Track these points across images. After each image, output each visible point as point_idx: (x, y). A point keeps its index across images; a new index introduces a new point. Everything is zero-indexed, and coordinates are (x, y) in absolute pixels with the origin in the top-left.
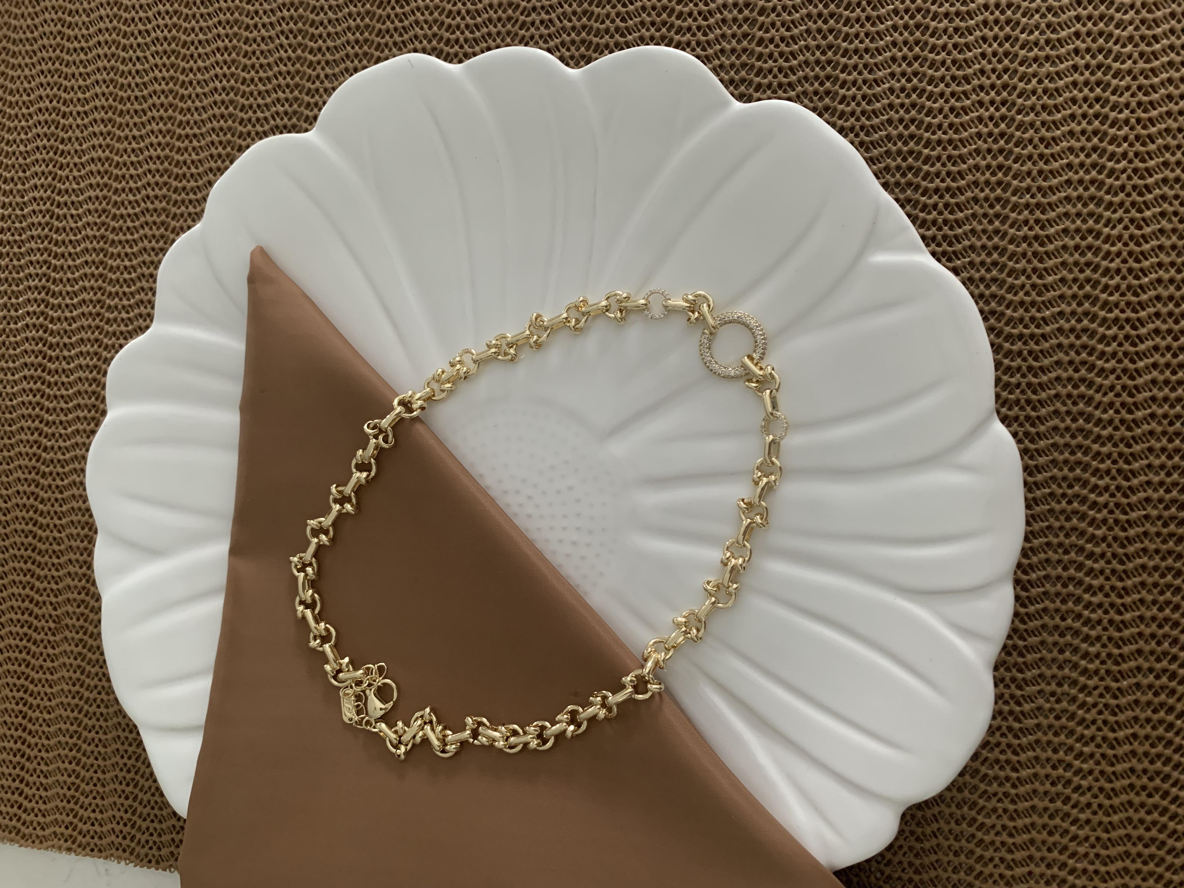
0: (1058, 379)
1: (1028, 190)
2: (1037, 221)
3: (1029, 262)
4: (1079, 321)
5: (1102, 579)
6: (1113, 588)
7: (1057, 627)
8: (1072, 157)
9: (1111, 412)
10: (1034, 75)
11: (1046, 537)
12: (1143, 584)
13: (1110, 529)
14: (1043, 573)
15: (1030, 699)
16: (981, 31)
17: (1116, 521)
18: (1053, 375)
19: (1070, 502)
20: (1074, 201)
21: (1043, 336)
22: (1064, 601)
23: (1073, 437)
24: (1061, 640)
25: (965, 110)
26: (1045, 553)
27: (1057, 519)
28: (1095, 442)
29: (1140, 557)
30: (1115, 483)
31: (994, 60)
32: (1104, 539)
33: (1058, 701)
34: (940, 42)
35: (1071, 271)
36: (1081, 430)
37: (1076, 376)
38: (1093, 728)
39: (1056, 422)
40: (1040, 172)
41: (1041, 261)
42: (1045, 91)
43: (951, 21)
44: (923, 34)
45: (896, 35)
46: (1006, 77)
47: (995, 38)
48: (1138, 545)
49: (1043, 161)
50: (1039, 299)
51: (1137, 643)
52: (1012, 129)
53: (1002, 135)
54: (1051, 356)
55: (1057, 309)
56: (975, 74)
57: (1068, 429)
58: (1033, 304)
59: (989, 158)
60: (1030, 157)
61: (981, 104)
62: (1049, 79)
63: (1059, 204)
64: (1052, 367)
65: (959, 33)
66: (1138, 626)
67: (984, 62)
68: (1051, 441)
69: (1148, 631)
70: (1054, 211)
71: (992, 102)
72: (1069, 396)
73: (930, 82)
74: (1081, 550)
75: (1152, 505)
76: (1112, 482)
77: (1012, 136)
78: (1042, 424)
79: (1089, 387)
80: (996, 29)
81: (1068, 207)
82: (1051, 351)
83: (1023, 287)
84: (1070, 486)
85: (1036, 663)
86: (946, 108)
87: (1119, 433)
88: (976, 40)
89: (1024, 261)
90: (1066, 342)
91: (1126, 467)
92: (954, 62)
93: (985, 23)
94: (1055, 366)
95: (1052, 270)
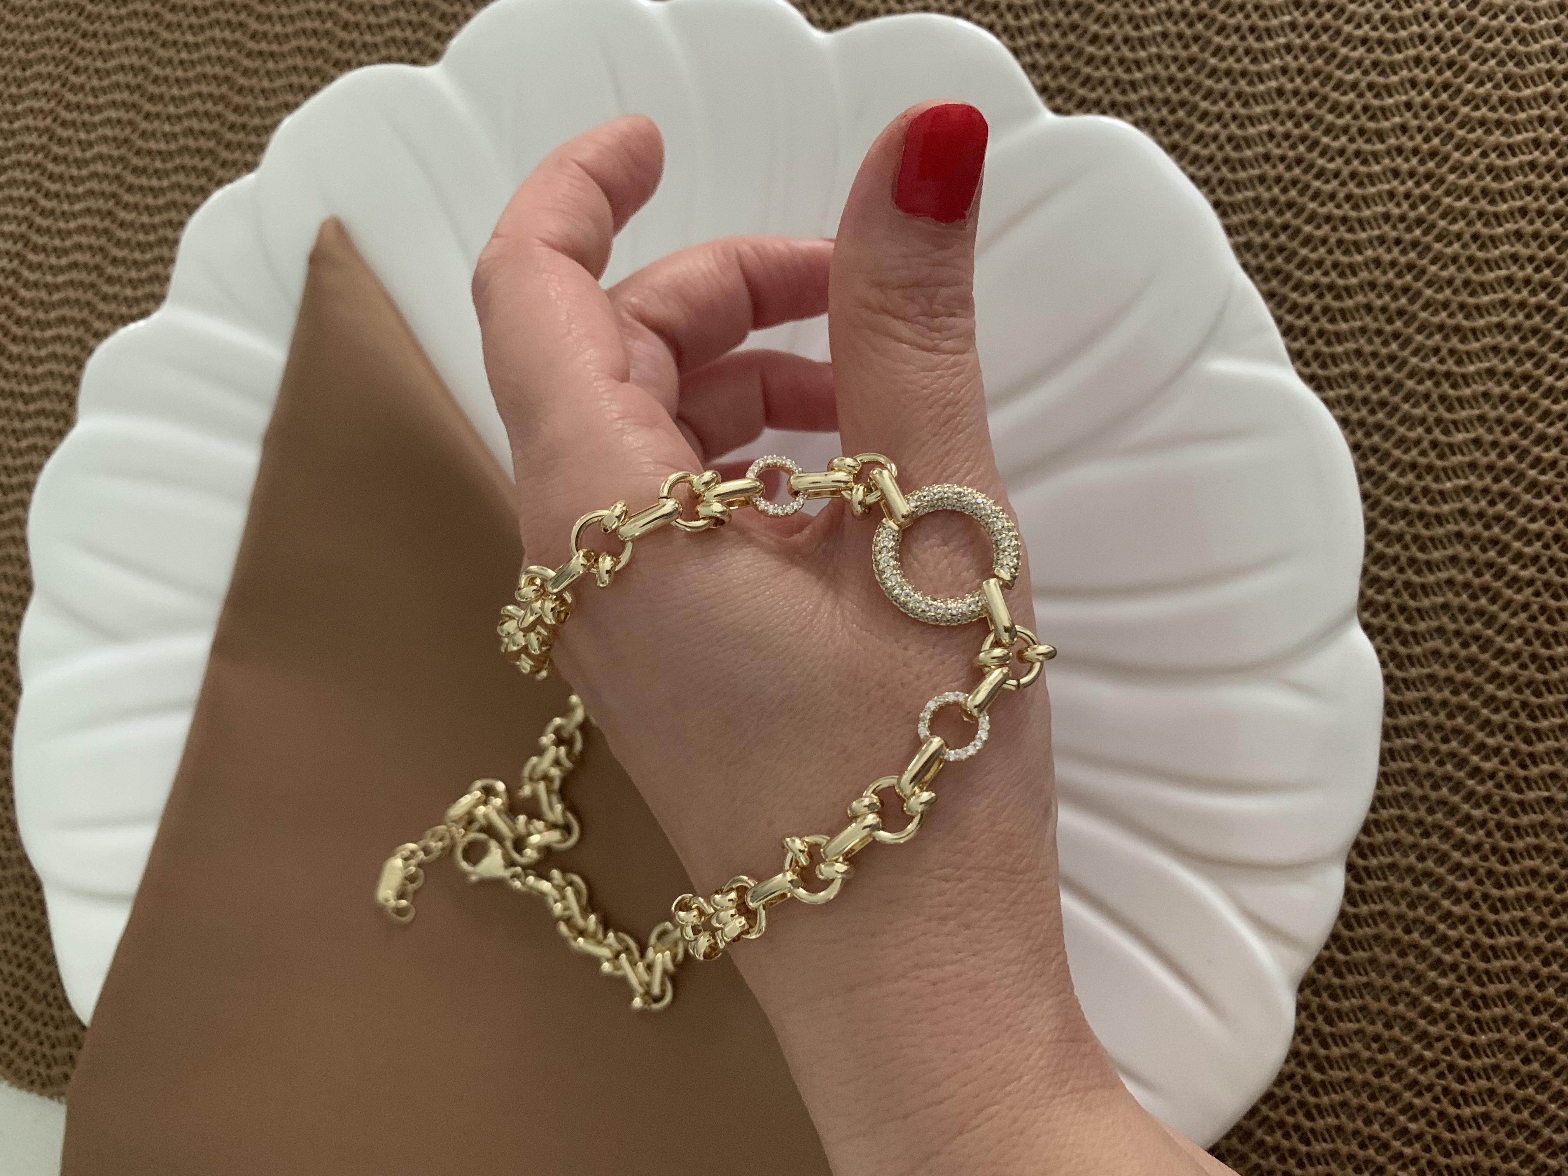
0: (1450, 582)
1: (1445, 305)
2: (1452, 352)
3: (1432, 407)
4: (1492, 503)
5: (1471, 881)
6: (1486, 897)
7: (1396, 941)
8: (1514, 268)
9: (1519, 641)
10: (1477, 145)
11: (1400, 808)
12: (1530, 897)
13: (1494, 810)
14: (1388, 860)
15: (1342, 1039)
16: (1410, 70)
17: (1505, 801)
18: (1444, 575)
19: (1441, 763)
20: (1509, 330)
21: (1438, 517)
22: (1412, 906)
23: (1460, 669)
24: (1400, 962)
25: (1372, 179)
26: (1395, 831)
27: (1420, 785)
28: (1490, 680)
29: (1531, 858)
30: (1511, 744)
31: (1424, 114)
32: (1483, 823)
33: (1383, 1050)
34: (1350, 77)
35: (1490, 430)
36: (1472, 660)
37: (1477, 581)
38: (1428, 1097)
39: (1437, 643)
40: (1467, 283)
41: (1450, 409)
42: (1490, 169)
43: (1370, 50)
44: (1327, 62)
45: (1289, 58)
46: (1436, 141)
47: (1429, 84)
48: (1531, 840)
49: (1473, 267)
50: (1439, 463)
51: (1509, 981)
52: (1434, 216)
53: (1420, 221)
54: (1445, 548)
55: (1463, 482)
56: (1393, 130)
57: (1453, 656)
58: (1430, 468)
59: (1396, 251)
60: (1455, 259)
61: (1396, 173)
62: (1497, 152)
63: (1487, 333)
64: (1444, 563)
65: (1379, 69)
66: (1514, 958)
67: (1408, 115)
68: (1427, 671)
69: (1527, 967)
70: (1478, 340)
71: (1412, 174)
72: (1463, 609)
73: (1327, 132)
74: (1447, 834)
75: (1559, 785)
76: (1506, 743)
77: (1433, 226)
78: (1418, 643)
79: (1493, 601)
80: (1432, 71)
81: (1500, 338)
82: (1445, 540)
83: (1418, 442)
84: (1446, 740)
85: (1359, 989)
86: (1346, 172)
87: (1526, 673)
88: (1402, 83)
89: (1425, 407)
90: (1468, 531)
91: (1529, 724)
92: (1366, 108)
93: (1418, 60)
94: (1447, 563)
95: (1464, 424)
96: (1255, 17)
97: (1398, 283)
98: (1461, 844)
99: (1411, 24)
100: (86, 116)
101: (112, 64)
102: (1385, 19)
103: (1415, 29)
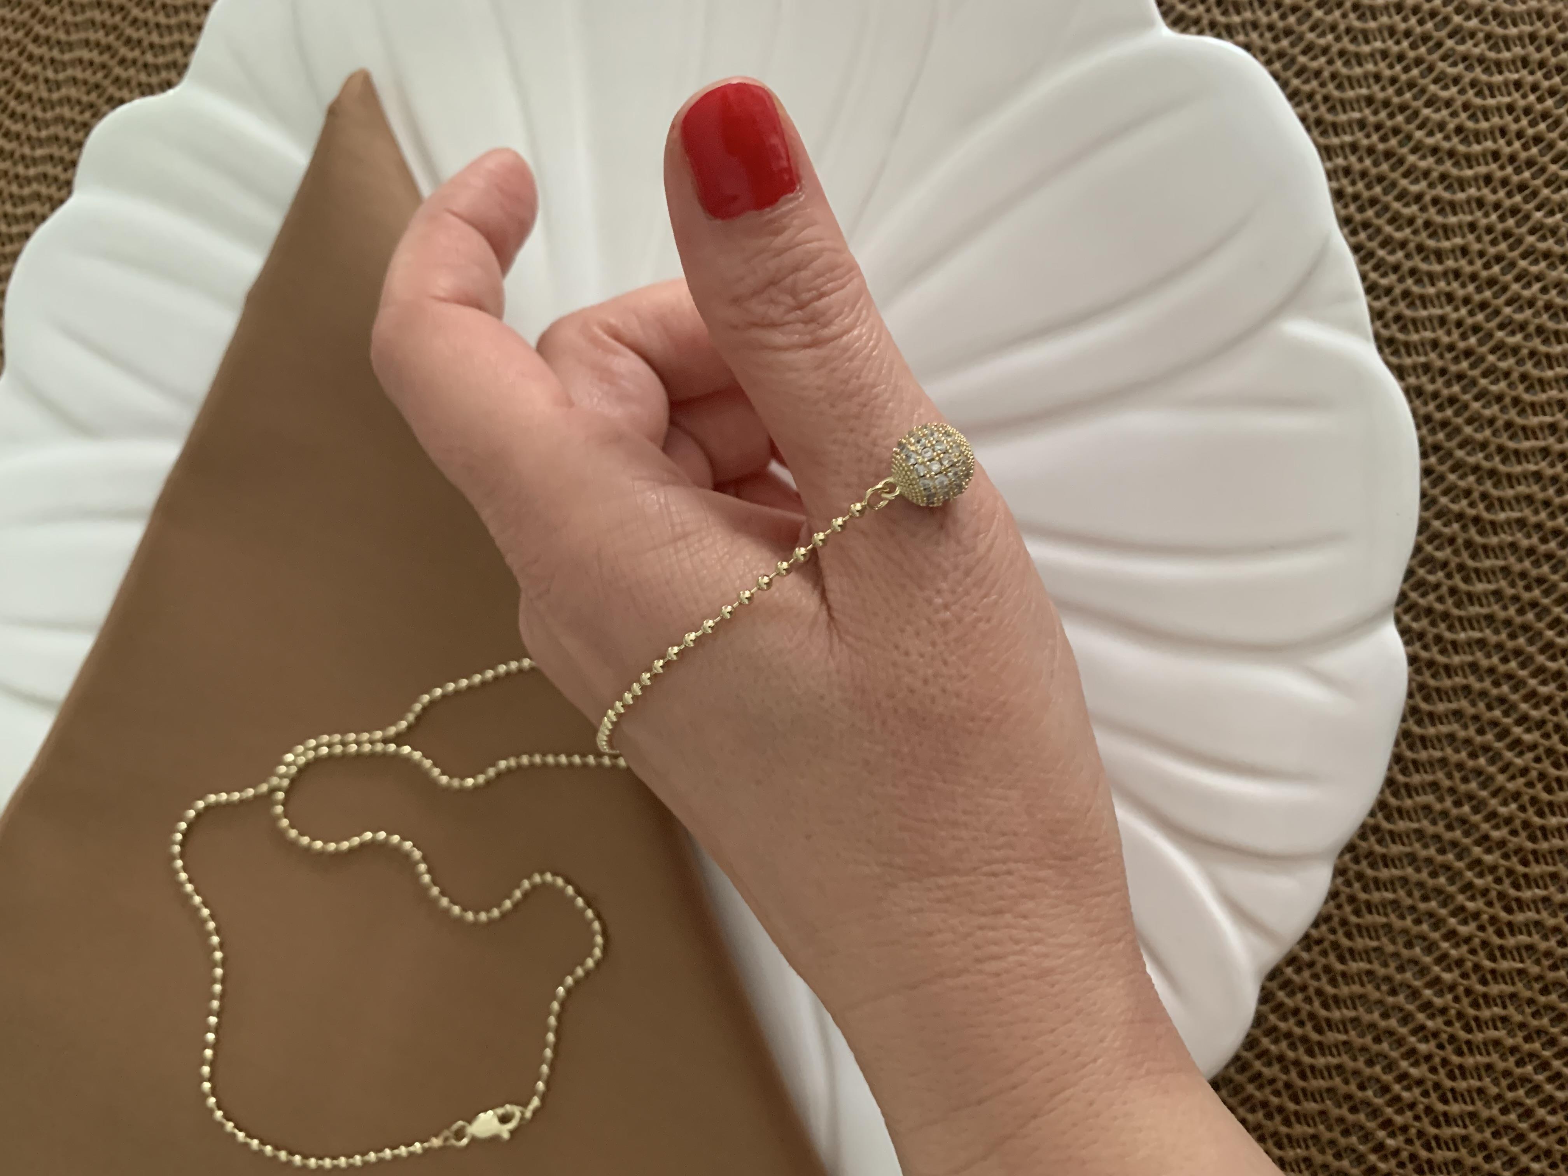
0: (1451, 737)
1: (1484, 446)
2: (1484, 496)
3: (1456, 552)
4: (1505, 660)
5: (1432, 1045)
6: (1445, 1062)
7: (1349, 1097)
9: (1514, 806)
10: (1538, 278)
11: (1370, 962)
12: (1489, 1068)
13: (1465, 976)
14: (1351, 1014)
16: (1479, 189)
17: (1477, 967)
18: (1444, 729)
19: (1418, 922)
20: (1545, 481)
21: (1447, 668)
22: (1370, 1063)
23: (1449, 827)
24: (1351, 1118)
25: (1425, 301)
26: (1362, 985)
27: (1393, 941)
28: (1478, 843)
29: (1496, 1028)
30: (1491, 911)
31: (1487, 238)
32: (1452, 988)
34: (1415, 188)
35: (1513, 585)
36: (1463, 821)
37: (1479, 739)
39: (1429, 798)
40: (1509, 425)
41: (1474, 556)
42: (1548, 307)
43: (1439, 161)
44: (1393, 169)
45: (1353, 159)
46: (1496, 269)
47: (1497, 206)
48: (1498, 1010)
49: (1517, 409)
50: (1456, 612)
51: (1457, 1149)
52: (1484, 349)
53: (1468, 353)
54: (1450, 701)
55: (1477, 635)
56: (1453, 251)
57: (1445, 814)
58: (1445, 616)
59: (1440, 381)
60: (1499, 398)
61: (1450, 297)
62: (1558, 289)
63: (1522, 480)
64: (1447, 716)
65: (1446, 183)
66: (1465, 1127)
67: (1471, 237)
68: (1415, 825)
69: (1477, 1137)
70: (1512, 487)
71: (1467, 301)
72: (1460, 766)
73: (1383, 245)
74: (1415, 994)
75: (1534, 958)
76: (1486, 908)
77: (1482, 359)
78: (1410, 797)
79: (1492, 761)
80: (1501, 193)
81: (1535, 488)
82: (1451, 693)
83: (1437, 586)
84: (1425, 898)
85: (1305, 1141)
86: (1398, 290)
87: (1515, 840)
88: (1468, 201)
89: (1448, 551)
90: (1477, 686)
91: (1512, 892)
92: (1427, 224)
93: (1488, 179)
94: (1451, 717)
95: (1486, 574)
96: (1323, 109)
97: (1438, 416)
98: (1426, 1006)
99: (1486, 139)
100: (55, 53)
102: (1459, 130)
103: (1489, 144)
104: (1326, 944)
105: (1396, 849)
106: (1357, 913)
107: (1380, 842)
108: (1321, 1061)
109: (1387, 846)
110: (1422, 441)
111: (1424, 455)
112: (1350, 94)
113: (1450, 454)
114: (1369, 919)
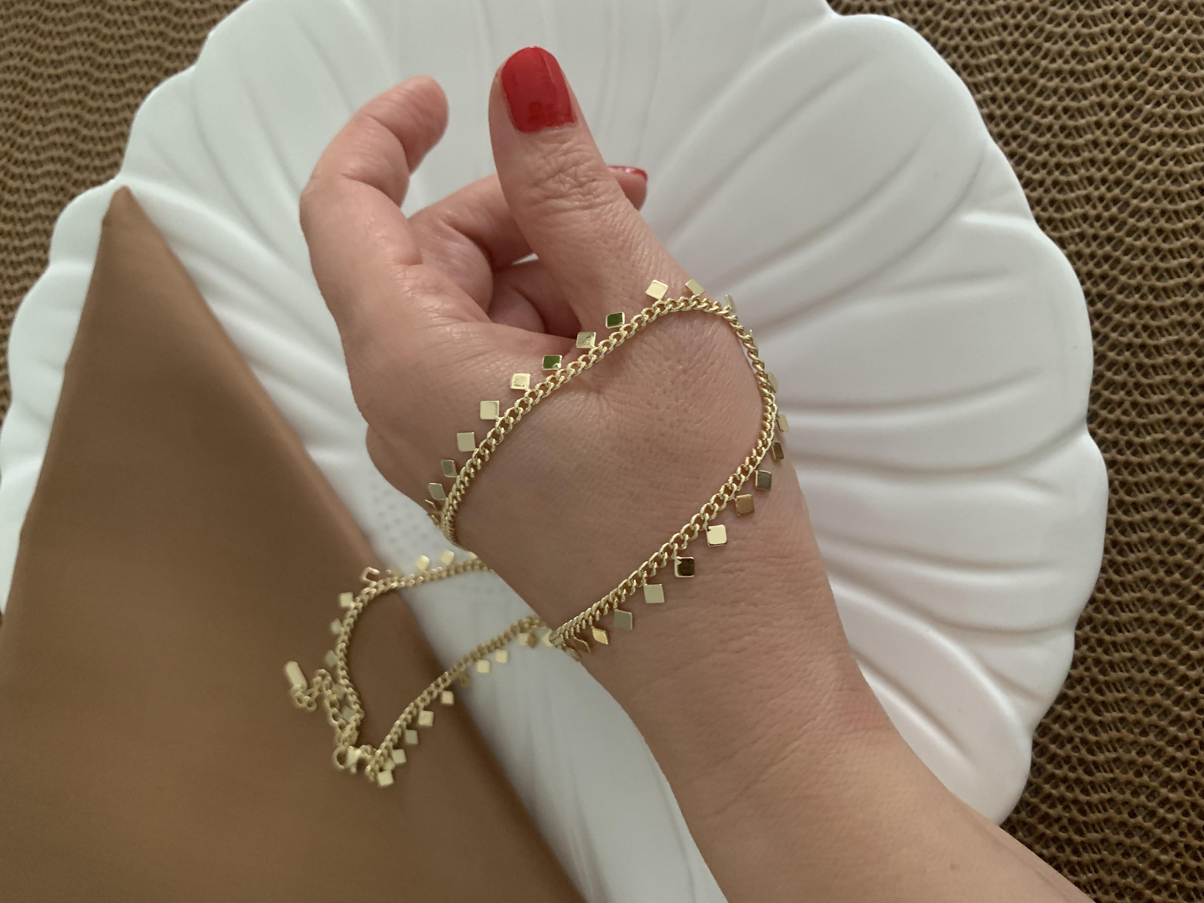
0: (1154, 520)
1: (1138, 289)
2: (1145, 328)
3: (1131, 374)
4: (1186, 453)
5: (1184, 772)
6: (1197, 785)
7: (1123, 824)
8: (1194, 257)
10: (1157, 155)
11: (1121, 711)
14: (1113, 755)
16: (1098, 95)
18: (1147, 514)
19: (1154, 673)
20: (1192, 308)
21: (1141, 466)
22: (1135, 793)
23: (1166, 593)
24: (1128, 841)
25: (1071, 186)
26: (1118, 730)
27: (1137, 691)
28: (1191, 602)
31: (1111, 131)
32: (1192, 722)
34: (1048, 103)
35: (1181, 392)
36: (1176, 585)
37: (1176, 518)
39: (1145, 572)
40: (1155, 270)
41: (1146, 375)
42: (1169, 175)
43: (1064, 80)
44: (1029, 91)
45: (996, 89)
46: (1123, 153)
47: (1114, 106)
49: (1159, 257)
50: (1140, 421)
52: (1124, 215)
53: (1112, 220)
54: (1148, 492)
55: (1160, 436)
56: (1086, 145)
57: (1160, 582)
58: (1132, 425)
59: (1094, 245)
60: (1144, 250)
61: (1090, 180)
62: (1174, 160)
63: (1174, 311)
64: (1147, 504)
65: (1072, 95)
67: (1098, 133)
68: (1138, 595)
70: (1167, 317)
71: (1104, 181)
72: (1165, 543)
73: (1031, 149)
74: (1162, 732)
77: (1124, 223)
78: (1130, 572)
79: (1191, 535)
80: (1116, 96)
81: (1185, 315)
82: (1148, 485)
83: (1120, 403)
84: (1157, 653)
86: (1049, 181)
88: (1092, 106)
89: (1125, 373)
90: (1167, 477)
92: (1063, 128)
93: (1104, 87)
94: (1151, 504)
95: (1158, 388)
96: (967, 56)
97: (1097, 271)
98: (1174, 741)
99: (1097, 58)
100: (31, 170)
101: (49, 128)
102: (1074, 54)
103: (1100, 61)
104: (1083, 701)
105: (1125, 616)
106: (1103, 672)
107: (1112, 612)
108: (1095, 798)
109: (1118, 616)
110: (1087, 294)
111: (1091, 303)
112: (986, 42)
113: (1112, 299)
114: (1113, 676)
